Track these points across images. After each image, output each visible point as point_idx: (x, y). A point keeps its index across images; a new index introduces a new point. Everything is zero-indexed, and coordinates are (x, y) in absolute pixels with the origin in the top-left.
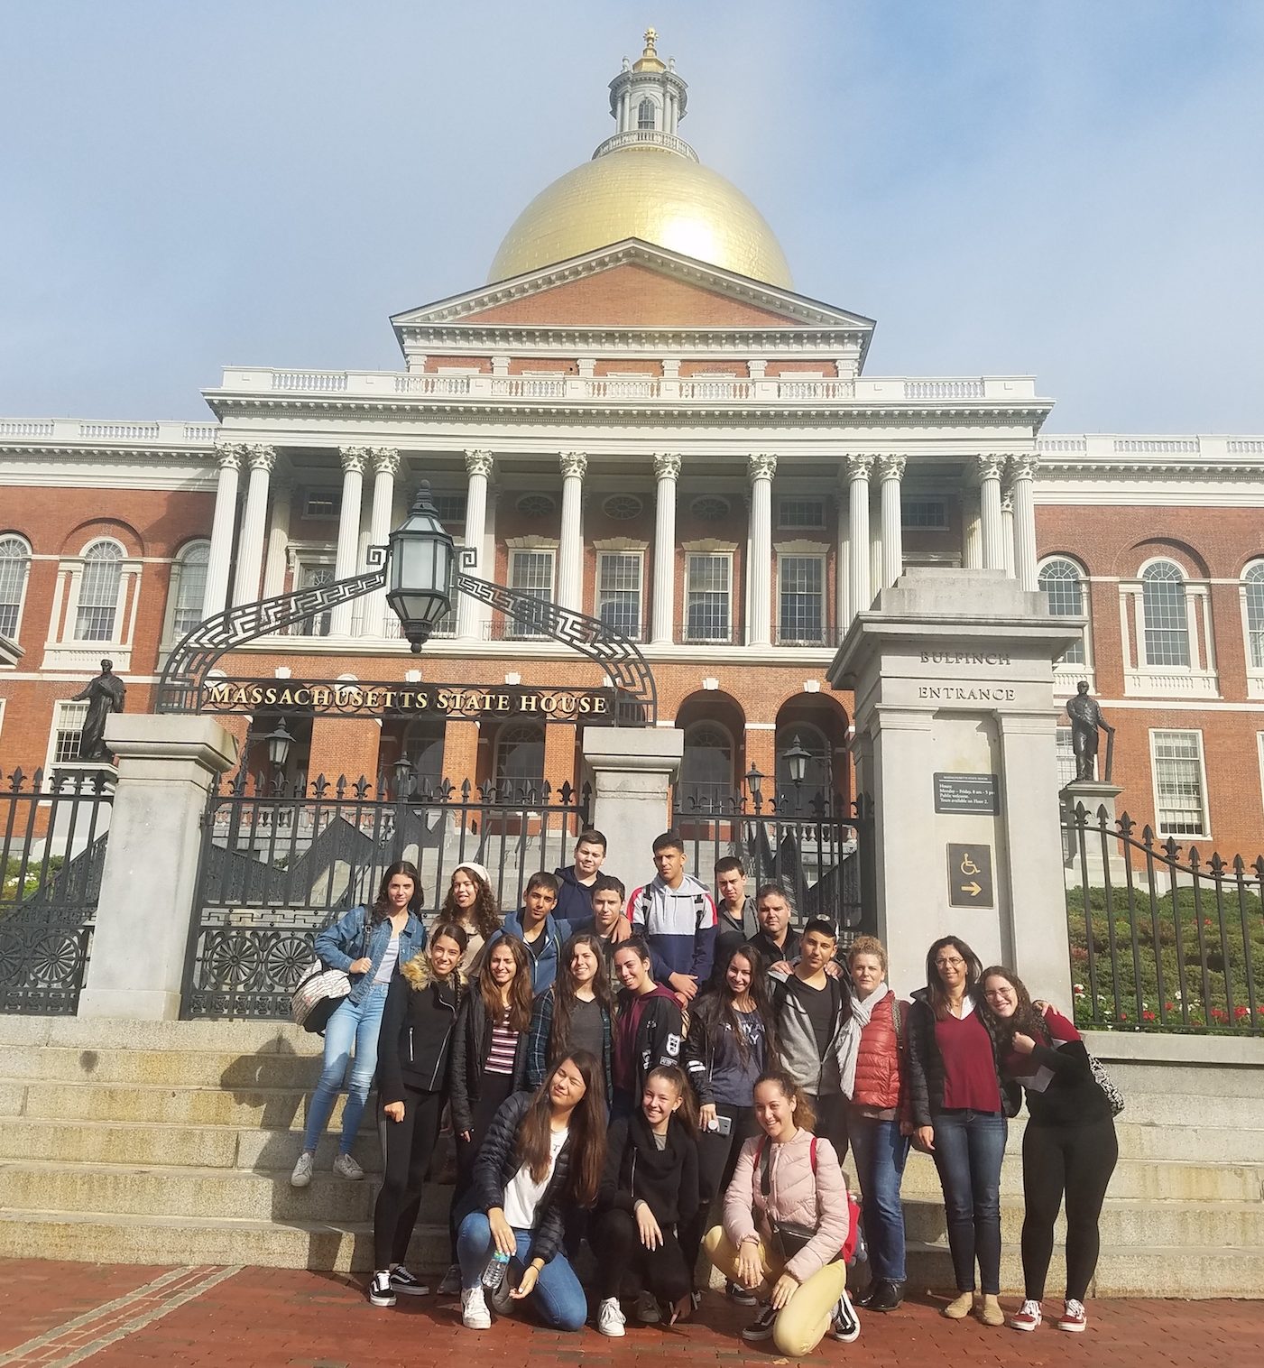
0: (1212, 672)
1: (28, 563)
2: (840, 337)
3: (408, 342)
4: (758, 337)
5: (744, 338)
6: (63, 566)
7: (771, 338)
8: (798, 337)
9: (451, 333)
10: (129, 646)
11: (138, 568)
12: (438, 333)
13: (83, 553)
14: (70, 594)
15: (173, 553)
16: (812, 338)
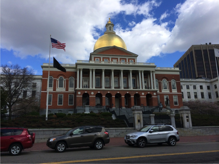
0: (169, 90)
1: (53, 80)
2: (135, 56)
3: (92, 56)
4: (127, 56)
5: (126, 56)
6: (57, 80)
7: (128, 56)
8: (131, 56)
9: (97, 55)
10: (65, 88)
11: (65, 80)
12: (95, 55)
13: (59, 78)
14: (58, 83)
15: (69, 78)
16: (132, 56)
